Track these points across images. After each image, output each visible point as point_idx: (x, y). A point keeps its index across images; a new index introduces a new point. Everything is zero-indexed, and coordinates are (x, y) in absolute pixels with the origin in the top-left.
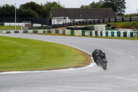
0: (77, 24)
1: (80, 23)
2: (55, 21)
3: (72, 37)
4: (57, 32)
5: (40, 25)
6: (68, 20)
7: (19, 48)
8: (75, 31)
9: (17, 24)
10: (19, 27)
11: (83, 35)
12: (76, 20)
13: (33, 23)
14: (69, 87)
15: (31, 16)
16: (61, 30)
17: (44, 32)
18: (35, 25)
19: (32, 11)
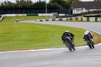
0: (91, 13)
1: (94, 12)
2: (75, 12)
3: (88, 22)
4: (77, 19)
5: (64, 15)
6: (85, 10)
7: (49, 32)
8: (90, 18)
9: (47, 14)
10: (49, 17)
11: (96, 21)
12: (91, 10)
13: (59, 13)
14: (86, 59)
15: (58, 8)
16: (79, 18)
17: (67, 20)
18: (60, 15)
19: (58, 5)
